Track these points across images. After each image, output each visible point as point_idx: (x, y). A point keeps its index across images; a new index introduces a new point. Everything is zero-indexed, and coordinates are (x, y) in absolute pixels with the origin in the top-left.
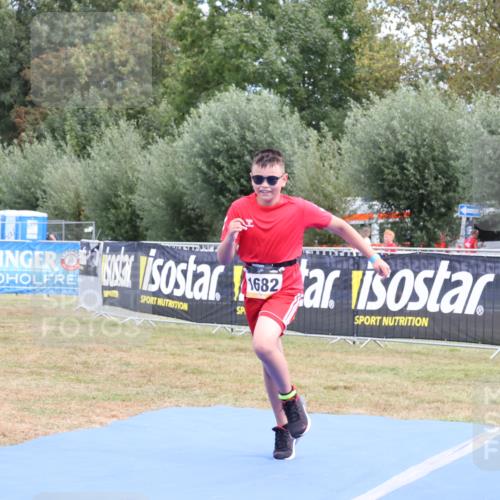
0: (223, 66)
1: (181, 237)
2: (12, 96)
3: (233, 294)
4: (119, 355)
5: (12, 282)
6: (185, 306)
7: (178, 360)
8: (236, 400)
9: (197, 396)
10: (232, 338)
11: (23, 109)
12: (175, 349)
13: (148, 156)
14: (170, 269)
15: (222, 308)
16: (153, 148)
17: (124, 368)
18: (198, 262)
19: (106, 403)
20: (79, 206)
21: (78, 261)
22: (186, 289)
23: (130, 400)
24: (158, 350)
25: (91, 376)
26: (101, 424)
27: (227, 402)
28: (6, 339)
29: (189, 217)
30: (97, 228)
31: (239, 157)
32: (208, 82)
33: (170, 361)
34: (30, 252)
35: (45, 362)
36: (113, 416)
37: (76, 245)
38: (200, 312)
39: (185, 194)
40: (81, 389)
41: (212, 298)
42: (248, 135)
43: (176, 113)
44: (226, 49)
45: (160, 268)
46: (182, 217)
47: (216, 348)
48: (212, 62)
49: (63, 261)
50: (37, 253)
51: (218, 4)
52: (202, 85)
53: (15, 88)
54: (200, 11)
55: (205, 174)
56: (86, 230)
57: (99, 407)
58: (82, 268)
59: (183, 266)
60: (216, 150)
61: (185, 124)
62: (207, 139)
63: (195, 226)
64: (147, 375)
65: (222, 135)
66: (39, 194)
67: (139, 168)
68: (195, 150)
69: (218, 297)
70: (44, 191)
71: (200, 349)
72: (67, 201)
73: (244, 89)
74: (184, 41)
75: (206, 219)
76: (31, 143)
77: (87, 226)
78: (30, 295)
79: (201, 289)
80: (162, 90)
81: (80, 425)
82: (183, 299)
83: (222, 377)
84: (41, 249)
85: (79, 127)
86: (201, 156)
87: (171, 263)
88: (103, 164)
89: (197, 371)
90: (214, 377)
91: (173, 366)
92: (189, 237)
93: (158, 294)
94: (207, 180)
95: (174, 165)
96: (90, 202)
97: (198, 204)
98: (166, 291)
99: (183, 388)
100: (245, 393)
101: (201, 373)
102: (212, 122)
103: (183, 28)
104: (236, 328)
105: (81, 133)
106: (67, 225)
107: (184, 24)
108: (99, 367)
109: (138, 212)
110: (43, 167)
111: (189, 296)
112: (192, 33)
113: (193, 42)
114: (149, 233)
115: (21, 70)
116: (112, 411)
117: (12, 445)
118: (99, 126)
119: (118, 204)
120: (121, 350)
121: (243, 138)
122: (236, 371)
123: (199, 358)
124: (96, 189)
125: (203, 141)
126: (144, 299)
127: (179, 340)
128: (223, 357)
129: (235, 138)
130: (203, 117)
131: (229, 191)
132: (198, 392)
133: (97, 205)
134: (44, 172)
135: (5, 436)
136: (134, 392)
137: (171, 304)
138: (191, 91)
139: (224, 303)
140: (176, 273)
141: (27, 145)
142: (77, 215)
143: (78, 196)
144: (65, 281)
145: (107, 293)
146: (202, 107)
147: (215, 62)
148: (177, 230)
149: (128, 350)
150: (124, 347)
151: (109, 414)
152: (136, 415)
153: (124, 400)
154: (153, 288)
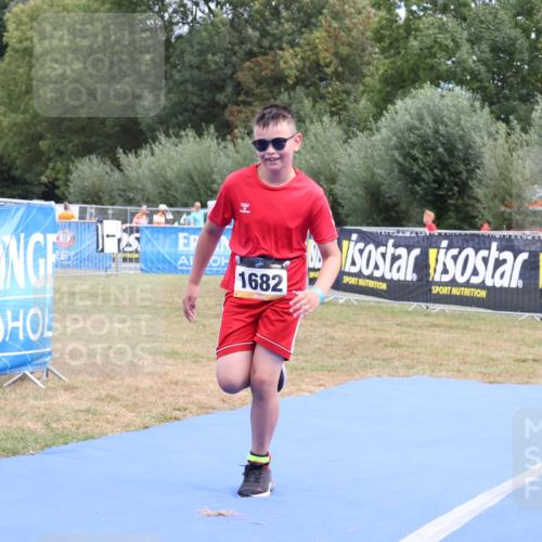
0: (419, 65)
1: (379, 223)
2: (226, 97)
3: (428, 275)
4: (324, 330)
6: (383, 286)
7: (379, 335)
8: (433, 371)
9: (397, 368)
10: (427, 315)
11: (235, 108)
13: (349, 149)
14: (370, 252)
15: (418, 288)
16: (353, 142)
17: (329, 342)
18: (396, 246)
19: (314, 373)
22: (385, 270)
23: (335, 371)
24: (360, 326)
26: (310, 392)
27: (424, 373)
29: (386, 205)
31: (434, 149)
32: (404, 81)
33: (371, 335)
36: (321, 385)
38: (397, 291)
39: (383, 184)
41: (409, 278)
42: (442, 129)
43: (375, 109)
44: (421, 49)
45: (361, 251)
46: (380, 205)
47: (413, 324)
48: (408, 62)
51: (414, 8)
52: (398, 84)
53: (229, 89)
54: (397, 16)
55: (401, 165)
57: (307, 377)
59: (382, 249)
60: (411, 143)
61: (383, 119)
62: (402, 133)
63: (393, 214)
64: (351, 349)
65: (417, 129)
67: (340, 160)
68: (392, 143)
69: (415, 277)
71: (398, 325)
73: (438, 86)
74: (383, 44)
75: (403, 207)
76: (243, 139)
79: (398, 270)
80: (361, 88)
82: (382, 279)
83: (418, 350)
86: (397, 148)
87: (371, 247)
88: (308, 157)
89: (395, 345)
90: (411, 350)
91: (373, 341)
92: (387, 223)
93: (359, 275)
94: (403, 171)
95: (372, 157)
97: (394, 193)
99: (384, 360)
100: (441, 365)
101: (399, 346)
102: (408, 117)
103: (382, 31)
104: (431, 305)
107: (382, 28)
109: (340, 200)
111: (388, 276)
112: (390, 36)
113: (391, 44)
114: (350, 219)
115: (233, 73)
116: (319, 380)
117: (231, 410)
118: (304, 122)
120: (325, 325)
121: (436, 132)
122: (432, 345)
123: (397, 333)
125: (400, 134)
126: (346, 279)
127: (378, 317)
128: (420, 331)
129: (429, 132)
130: (400, 113)
131: (423, 180)
136: (339, 364)
137: (371, 284)
138: (388, 89)
139: (420, 283)
140: (376, 256)
141: (239, 141)
146: (399, 103)
147: (411, 62)
148: (375, 217)
149: (333, 326)
150: (329, 323)
151: (317, 383)
152: (341, 384)
153: (330, 371)
154: (354, 270)
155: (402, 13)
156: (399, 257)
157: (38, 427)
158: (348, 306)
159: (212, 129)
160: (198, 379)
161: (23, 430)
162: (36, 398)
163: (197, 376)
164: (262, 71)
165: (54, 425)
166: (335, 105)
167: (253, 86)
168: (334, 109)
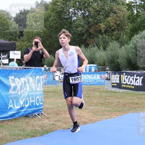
0: (140, 26)
1: (131, 70)
4: (117, 100)
5: (89, 82)
6: (133, 87)
7: (132, 101)
9: (138, 110)
11: (90, 39)
12: (131, 98)
14: (129, 78)
15: (143, 87)
16: (123, 47)
17: (118, 103)
18: (137, 76)
19: (115, 112)
20: (104, 63)
21: (105, 76)
23: (121, 112)
24: (127, 99)
25: (110, 106)
26: (114, 117)
28: (88, 97)
29: (133, 64)
30: (110, 68)
32: (137, 30)
33: (130, 101)
34: (93, 75)
35: (98, 102)
36: (117, 116)
37: (104, 73)
38: (137, 88)
39: (131, 59)
40: (108, 109)
41: (140, 85)
43: (129, 38)
44: (141, 21)
45: (127, 78)
46: (131, 64)
47: (142, 98)
48: (137, 25)
49: (101, 77)
50: (95, 75)
51: (139, 10)
52: (135, 31)
54: (134, 12)
56: (106, 69)
57: (113, 113)
58: (106, 78)
59: (133, 77)
61: (131, 41)
63: (135, 67)
64: (125, 105)
66: (95, 60)
67: (119, 52)
70: (96, 59)
71: (137, 98)
72: (101, 62)
74: (130, 20)
77: (107, 68)
78: (94, 85)
79: (137, 83)
81: (109, 118)
82: (133, 85)
83: (144, 105)
84: (96, 74)
85: (103, 43)
87: (129, 76)
88: (111, 52)
89: (137, 104)
90: (142, 105)
91: (131, 103)
92: (133, 70)
95: (128, 51)
96: (107, 62)
98: (128, 83)
99: (134, 108)
101: (138, 104)
103: (130, 17)
105: (104, 45)
106: (102, 68)
107: (130, 16)
108: (112, 103)
109: (120, 64)
110: (95, 53)
111: (134, 84)
112: (132, 18)
113: (132, 20)
114: (122, 69)
119: (115, 62)
120: (117, 99)
123: (137, 100)
124: (108, 58)
126: (123, 86)
127: (131, 96)
128: (143, 100)
132: (138, 109)
133: (109, 62)
134: (96, 55)
135: (90, 121)
136: (121, 109)
137: (130, 87)
138: (132, 32)
139: (143, 86)
140: (131, 79)
141: (91, 48)
142: (104, 65)
143: (104, 60)
144: (102, 82)
145: (113, 85)
146: (135, 36)
147: (138, 25)
148: (130, 68)
149: (119, 99)
150: (118, 98)
151: (116, 115)
152: (122, 115)
153: (119, 112)
154: (125, 83)
155: (135, 12)
156: (137, 79)
157: (40, 129)
158: (123, 93)
159: (83, 45)
160: (83, 115)
161: (36, 130)
162: (39, 121)
163: (82, 114)
164: (96, 29)
165: (44, 129)
166: (116, 37)
167: (94, 33)
168: (116, 38)
